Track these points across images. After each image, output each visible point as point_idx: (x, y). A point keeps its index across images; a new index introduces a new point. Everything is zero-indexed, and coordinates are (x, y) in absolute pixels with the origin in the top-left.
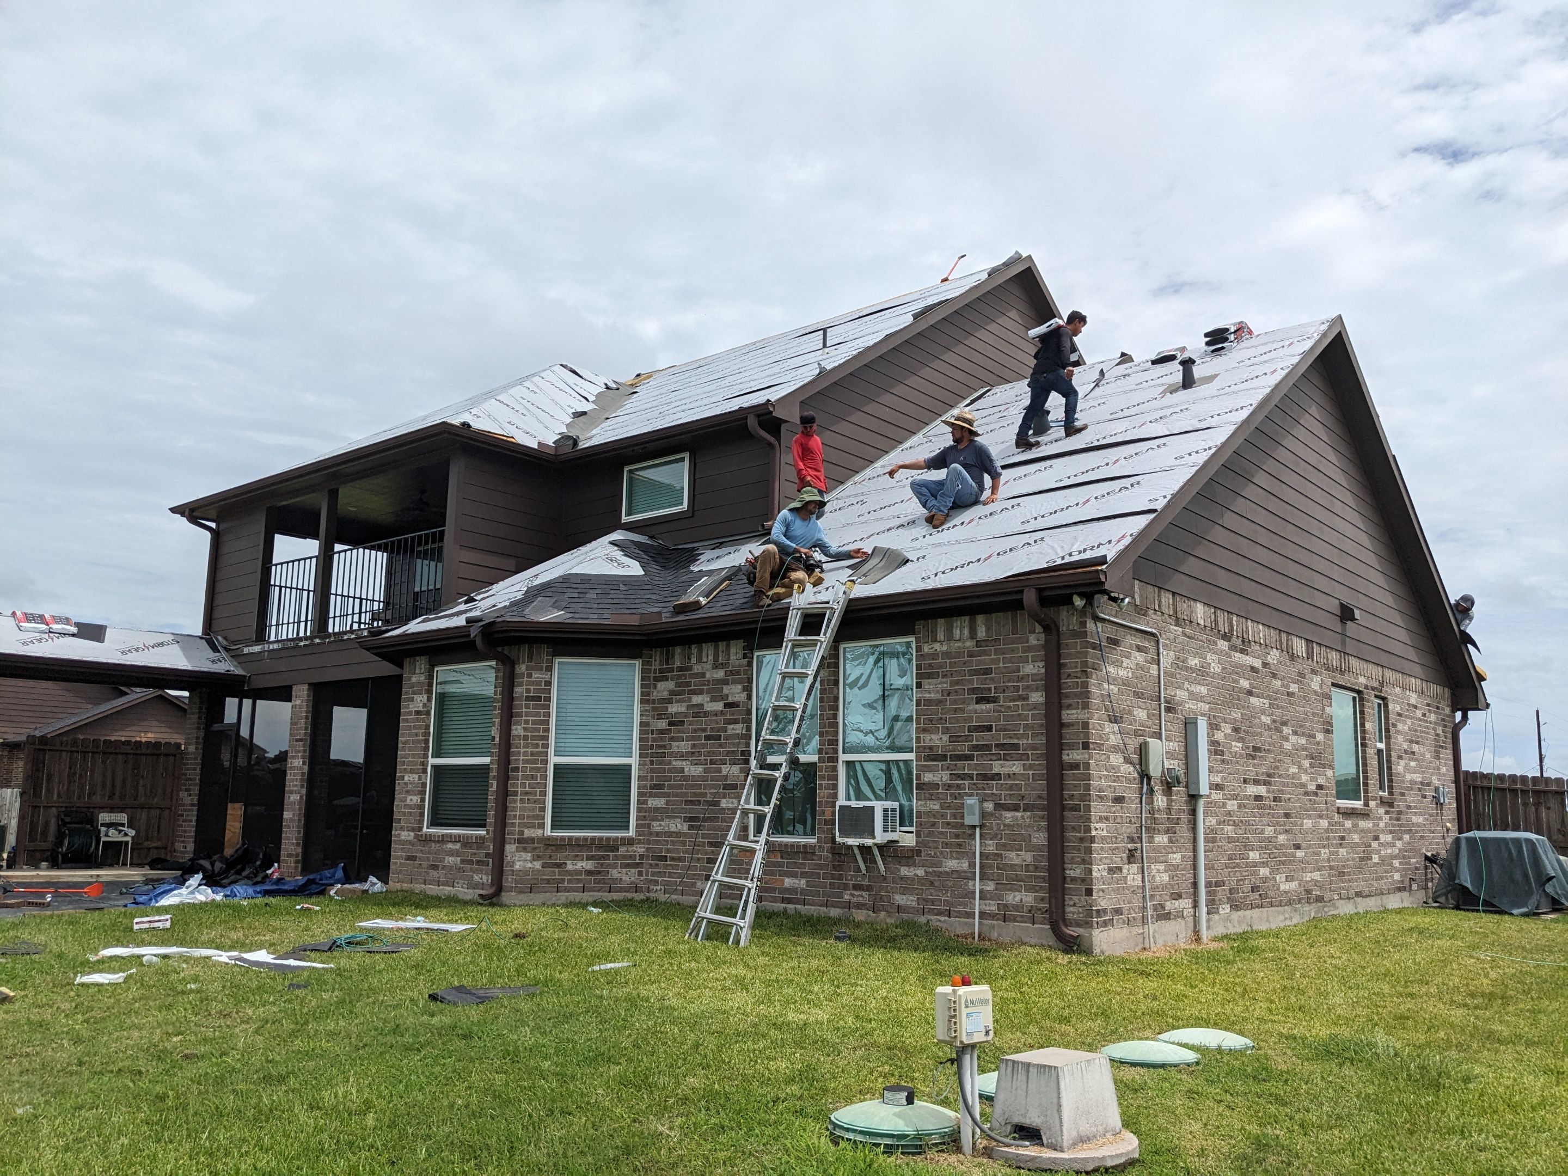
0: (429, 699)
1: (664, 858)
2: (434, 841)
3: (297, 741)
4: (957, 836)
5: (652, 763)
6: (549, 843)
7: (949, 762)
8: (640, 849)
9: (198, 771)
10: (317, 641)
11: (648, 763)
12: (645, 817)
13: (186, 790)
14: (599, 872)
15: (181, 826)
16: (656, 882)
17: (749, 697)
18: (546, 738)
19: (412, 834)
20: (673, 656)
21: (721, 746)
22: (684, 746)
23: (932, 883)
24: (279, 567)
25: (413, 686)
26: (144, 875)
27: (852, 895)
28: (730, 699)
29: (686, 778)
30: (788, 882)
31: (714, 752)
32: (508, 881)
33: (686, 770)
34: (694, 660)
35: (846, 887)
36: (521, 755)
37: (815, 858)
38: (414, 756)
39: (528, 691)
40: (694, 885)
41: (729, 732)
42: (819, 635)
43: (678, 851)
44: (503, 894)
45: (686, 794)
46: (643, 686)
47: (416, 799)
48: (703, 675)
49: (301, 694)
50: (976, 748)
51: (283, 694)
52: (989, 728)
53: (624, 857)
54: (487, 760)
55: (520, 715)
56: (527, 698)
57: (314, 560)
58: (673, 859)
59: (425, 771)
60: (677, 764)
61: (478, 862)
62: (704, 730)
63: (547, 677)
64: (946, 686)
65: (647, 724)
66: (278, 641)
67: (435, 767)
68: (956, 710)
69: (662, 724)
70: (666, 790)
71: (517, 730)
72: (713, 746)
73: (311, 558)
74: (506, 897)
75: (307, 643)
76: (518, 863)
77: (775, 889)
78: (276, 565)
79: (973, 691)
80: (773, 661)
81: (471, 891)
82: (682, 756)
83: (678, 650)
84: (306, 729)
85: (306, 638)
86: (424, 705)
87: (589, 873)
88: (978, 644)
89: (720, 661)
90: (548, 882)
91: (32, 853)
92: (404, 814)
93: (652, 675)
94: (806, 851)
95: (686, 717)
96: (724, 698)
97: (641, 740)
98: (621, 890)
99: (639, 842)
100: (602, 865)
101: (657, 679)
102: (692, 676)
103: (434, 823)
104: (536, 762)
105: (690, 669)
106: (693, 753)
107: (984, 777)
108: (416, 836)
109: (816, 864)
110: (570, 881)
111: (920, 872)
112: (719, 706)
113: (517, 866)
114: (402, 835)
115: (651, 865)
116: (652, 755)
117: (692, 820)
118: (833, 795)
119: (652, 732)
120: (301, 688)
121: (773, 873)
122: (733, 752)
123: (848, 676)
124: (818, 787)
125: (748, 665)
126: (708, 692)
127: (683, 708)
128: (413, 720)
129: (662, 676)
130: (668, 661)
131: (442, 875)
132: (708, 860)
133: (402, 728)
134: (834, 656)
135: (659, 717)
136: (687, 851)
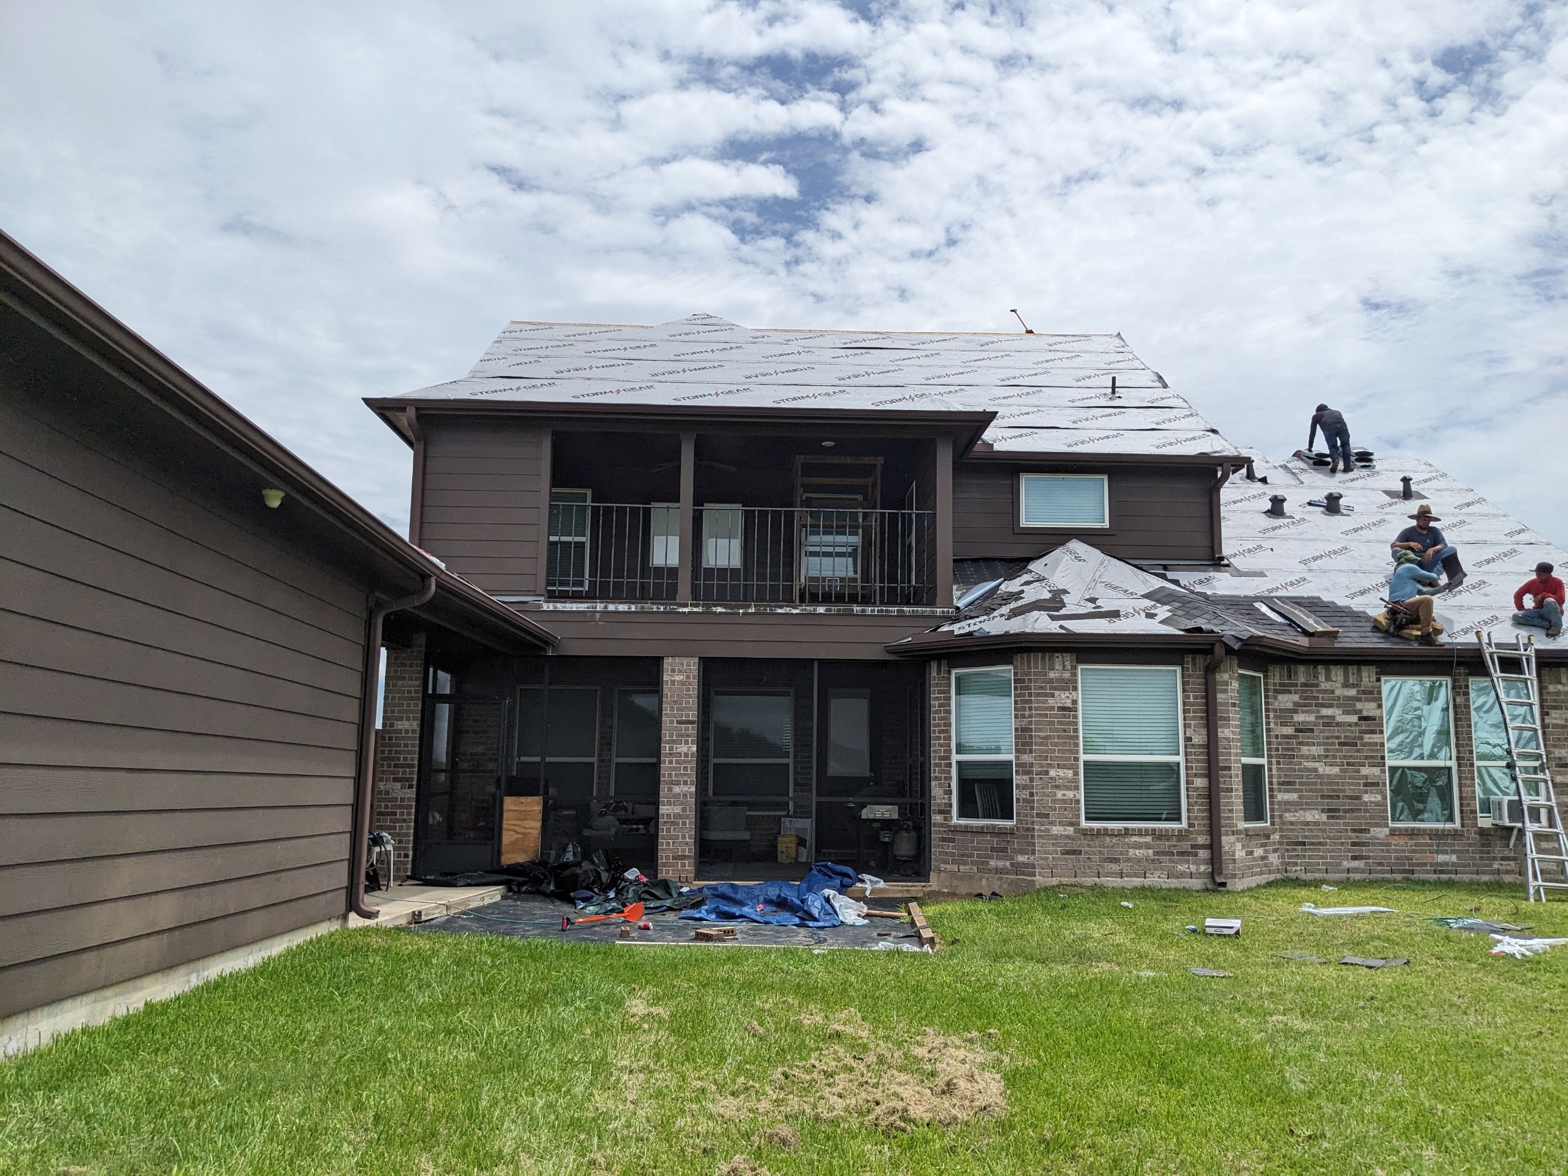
0: (1078, 697)
1: (1304, 844)
5: (1278, 763)
11: (1275, 763)
16: (1296, 864)
17: (1382, 713)
20: (1296, 673)
21: (1358, 751)
22: (1316, 750)
25: (1051, 681)
27: (1501, 865)
28: (1365, 714)
30: (1441, 858)
31: (1350, 757)
32: (1229, 868)
33: (1321, 770)
34: (1322, 678)
35: (1494, 859)
36: (1231, 756)
39: (1232, 698)
40: (1339, 864)
43: (1317, 837)
45: (1322, 790)
46: (1266, 697)
48: (1333, 692)
56: (1232, 704)
58: (1313, 844)
59: (1074, 767)
60: (1311, 765)
61: (1181, 854)
62: (1338, 737)
63: (1237, 685)
67: (1086, 764)
69: (1289, 731)
70: (1297, 786)
72: (1350, 751)
77: (1426, 864)
82: (1314, 758)
83: (1301, 669)
86: (1074, 702)
89: (1351, 681)
95: (1315, 725)
96: (1358, 712)
97: (1267, 743)
101: (1277, 692)
102: (1319, 692)
105: (1318, 685)
106: (1327, 756)
108: (1075, 831)
109: (1465, 844)
112: (1354, 719)
113: (1237, 857)
114: (1051, 830)
115: (1288, 850)
116: (1278, 756)
117: (1332, 812)
118: (1474, 792)
119: (1277, 737)
120: (685, 661)
121: (1424, 852)
122: (1372, 757)
123: (1474, 702)
124: (1460, 786)
125: (1380, 687)
126: (1339, 706)
127: (1312, 718)
128: (1056, 716)
129: (1284, 689)
130: (1289, 677)
131: (1125, 867)
132: (1354, 844)
133: (1037, 723)
134: (1467, 687)
135: (1284, 724)
136: (1328, 837)
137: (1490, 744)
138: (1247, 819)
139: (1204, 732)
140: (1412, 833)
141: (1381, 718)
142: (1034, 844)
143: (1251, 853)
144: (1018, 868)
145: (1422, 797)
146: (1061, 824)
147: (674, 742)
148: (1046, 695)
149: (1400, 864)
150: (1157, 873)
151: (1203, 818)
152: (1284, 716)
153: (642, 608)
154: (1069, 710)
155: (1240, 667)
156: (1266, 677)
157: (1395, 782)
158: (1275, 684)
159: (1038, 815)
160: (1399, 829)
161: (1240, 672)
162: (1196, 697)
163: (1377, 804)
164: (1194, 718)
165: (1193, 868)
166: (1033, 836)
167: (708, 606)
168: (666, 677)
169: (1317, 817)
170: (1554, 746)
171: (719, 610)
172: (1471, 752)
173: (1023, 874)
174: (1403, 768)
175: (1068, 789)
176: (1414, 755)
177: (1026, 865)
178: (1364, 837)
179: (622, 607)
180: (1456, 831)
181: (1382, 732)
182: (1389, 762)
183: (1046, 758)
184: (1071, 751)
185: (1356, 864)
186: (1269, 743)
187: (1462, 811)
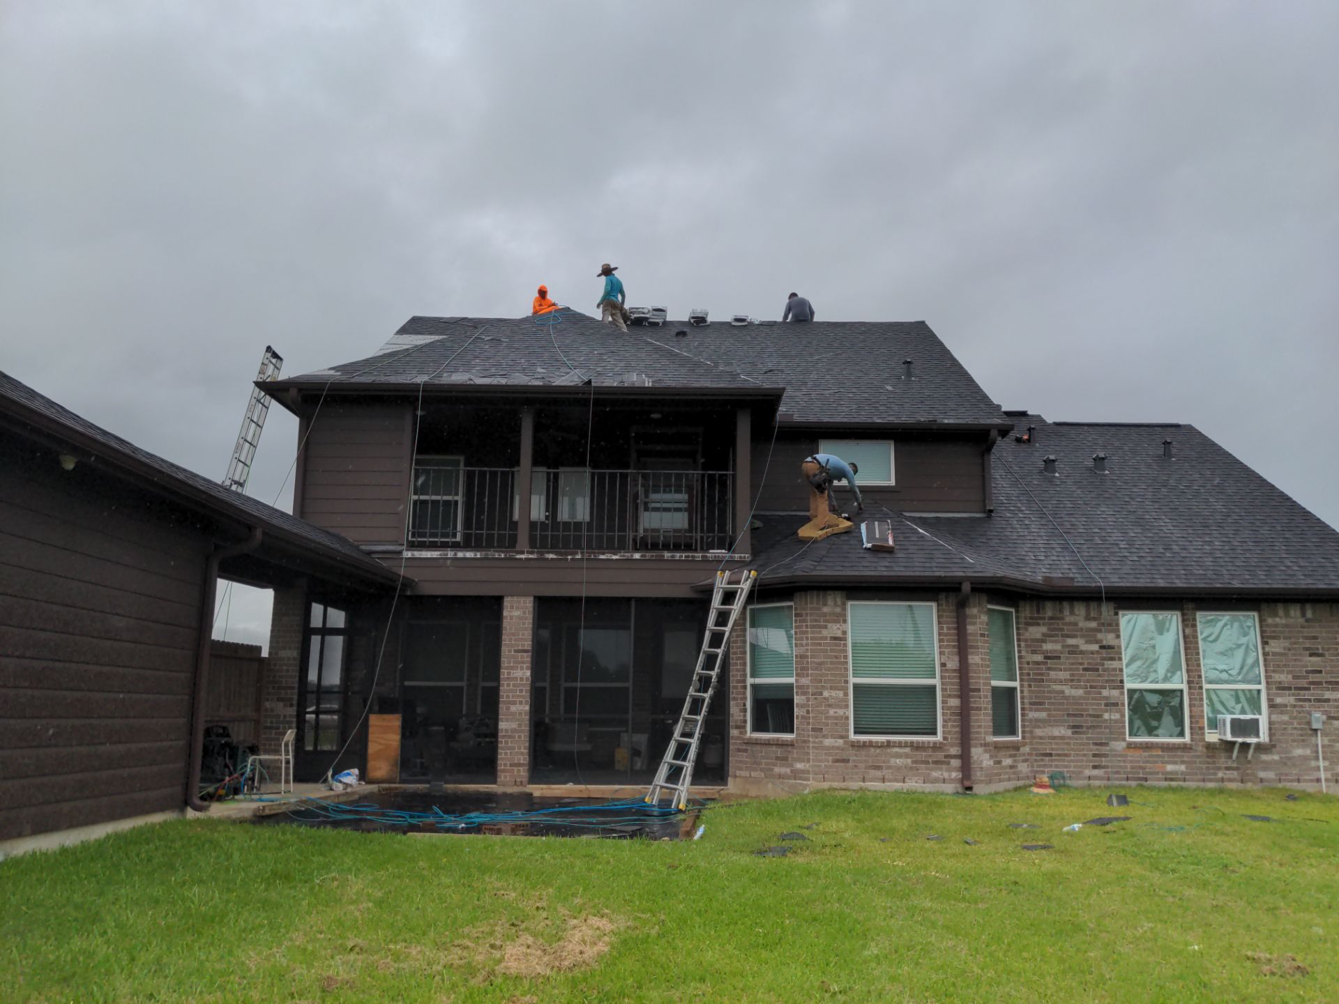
1: (1051, 755)
4: (1302, 735)
5: (1030, 686)
7: (1293, 691)
16: (1043, 772)
19: (838, 741)
20: (1044, 608)
21: (1100, 676)
22: (1063, 675)
23: (1285, 764)
25: (825, 615)
27: (1225, 774)
28: (1105, 643)
30: (1169, 768)
31: (1093, 681)
32: (978, 775)
33: (1066, 692)
34: (1067, 612)
35: (1219, 769)
38: (834, 675)
40: (1081, 772)
41: (1104, 666)
43: (1063, 749)
45: (1067, 709)
48: (1076, 624)
50: (1313, 683)
52: (1320, 672)
55: (976, 647)
58: (1059, 755)
59: (848, 688)
60: (1058, 687)
61: (936, 762)
62: (1081, 664)
64: (1287, 645)
65: (1026, 657)
67: (856, 687)
68: (1295, 660)
69: (1039, 658)
70: (1046, 706)
71: (974, 659)
72: (1090, 675)
74: (977, 789)
76: (985, 762)
77: (1158, 773)
79: (1307, 649)
82: (1060, 681)
83: (1049, 605)
88: (1307, 621)
89: (1092, 615)
90: (996, 775)
92: (823, 725)
94: (1185, 748)
95: (1061, 653)
98: (1023, 779)
103: (863, 731)
105: (1062, 619)
106: (1072, 680)
107: (1319, 700)
108: (846, 743)
109: (1193, 755)
110: (1004, 774)
111: (1276, 757)
112: (1095, 647)
113: (984, 764)
114: (824, 742)
116: (1030, 680)
117: (1076, 728)
118: (1203, 711)
119: (1028, 663)
120: (522, 599)
121: (1156, 762)
122: (1113, 681)
123: (1202, 634)
124: (1191, 706)
125: (1118, 620)
126: (1082, 636)
127: (1058, 647)
128: (828, 644)
129: (1034, 622)
130: (1038, 612)
131: (887, 773)
132: (1095, 755)
133: (812, 651)
134: (1195, 620)
135: (1034, 652)
136: (1073, 750)
137: (1217, 670)
138: (997, 732)
139: (956, 658)
140: (1148, 747)
141: (1119, 647)
142: (808, 753)
143: (999, 762)
144: (796, 774)
145: (1158, 716)
146: (833, 737)
147: (512, 668)
148: (821, 627)
149: (1134, 773)
150: (916, 778)
151: (956, 732)
152: (1034, 646)
153: (486, 554)
154: (841, 639)
155: (990, 602)
156: (1017, 612)
157: (1133, 703)
158: (1026, 618)
159: (813, 730)
160: (1135, 743)
161: (990, 606)
162: (948, 629)
163: (1116, 721)
164: (947, 646)
165: (946, 775)
166: (808, 747)
167: (542, 554)
168: (505, 613)
169: (1063, 732)
170: (1274, 671)
171: (551, 556)
172: (1200, 677)
173: (800, 779)
174: (1141, 691)
175: (840, 707)
176: (1149, 680)
177: (803, 772)
178: (1104, 750)
179: (469, 555)
180: (1185, 744)
181: (1120, 659)
182: (1129, 685)
183: (820, 681)
184: (842, 675)
185: (1096, 772)
186: (1021, 669)
187: (1191, 728)
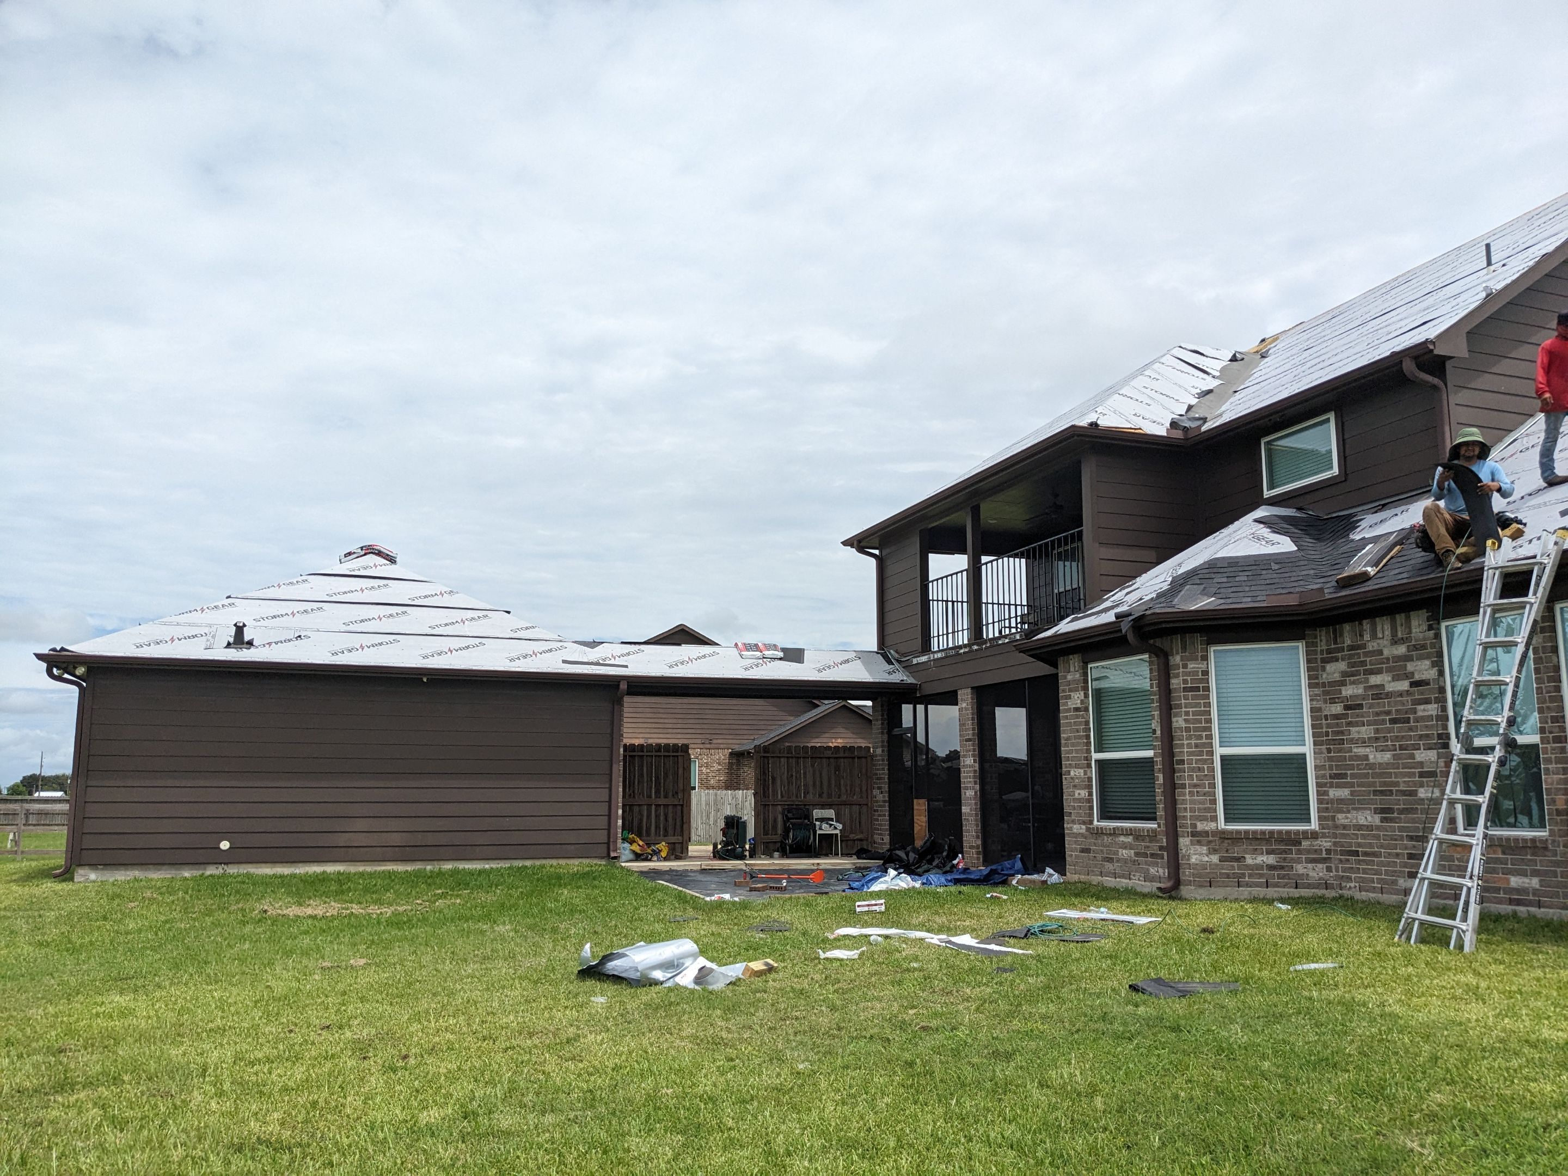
0: (1086, 696)
1: (1356, 853)
2: (1106, 834)
3: (967, 740)
5: (1329, 751)
6: (1224, 836)
8: (1326, 844)
9: (886, 772)
10: (975, 647)
11: (1325, 751)
12: (1327, 808)
13: (879, 788)
14: (1282, 868)
15: (877, 820)
16: (1349, 879)
17: (1441, 673)
18: (1210, 729)
19: (1084, 827)
20: (1342, 635)
21: (1411, 729)
22: (1366, 732)
24: (935, 583)
25: (1069, 683)
26: (854, 864)
28: (1417, 677)
29: (1372, 766)
30: (1515, 881)
31: (1403, 737)
32: (1186, 874)
33: (1371, 757)
34: (1367, 637)
36: (1185, 748)
37: (1547, 853)
38: (1077, 751)
39: (1185, 682)
40: (1394, 882)
41: (1420, 714)
42: (1526, 595)
43: (1371, 845)
44: (1182, 887)
45: (1373, 784)
46: (1309, 669)
47: (1083, 793)
48: (1380, 652)
49: (966, 698)
51: (949, 698)
53: (1308, 851)
54: (1149, 753)
55: (1179, 706)
56: (1185, 689)
57: (965, 573)
58: (1366, 854)
59: (1089, 766)
60: (1359, 751)
61: (1152, 855)
62: (1388, 713)
63: (1203, 666)
65: (1319, 710)
66: (940, 651)
67: (1097, 763)
69: (1337, 709)
70: (1349, 780)
71: (1179, 722)
72: (1400, 730)
73: (962, 572)
74: (1185, 891)
75: (967, 650)
76: (1194, 857)
77: (1497, 890)
78: (932, 581)
80: (1466, 631)
81: (1148, 884)
82: (1363, 742)
83: (1347, 627)
84: (973, 729)
85: (965, 646)
86: (1082, 702)
87: (1271, 867)
89: (1399, 635)
90: (1228, 876)
91: (766, 844)
92: (1074, 809)
93: (1319, 656)
94: (1535, 846)
95: (1364, 699)
96: (1410, 675)
97: (1313, 726)
98: (1309, 886)
99: (1324, 836)
100: (1285, 859)
101: (1325, 661)
102: (1366, 654)
103: (1104, 816)
104: (1201, 754)
105: (1363, 646)
106: (1377, 739)
108: (1088, 829)
109: (1551, 861)
110: (1250, 876)
112: (1404, 685)
113: (1194, 860)
114: (1074, 828)
115: (1341, 861)
116: (1329, 742)
117: (1385, 812)
119: (1326, 717)
121: (1494, 871)
122: (1427, 736)
124: (1544, 772)
125: (1439, 636)
126: (1389, 670)
127: (1359, 690)
128: (1072, 717)
131: (1117, 867)
132: (1411, 856)
135: (1332, 701)
136: (1382, 847)
146: (1080, 822)
147: (965, 756)
148: (1066, 697)
154: (1080, 710)
164: (1156, 708)
169: (1369, 818)
175: (1082, 788)
181: (1444, 700)
183: (1069, 758)
184: (1087, 751)
